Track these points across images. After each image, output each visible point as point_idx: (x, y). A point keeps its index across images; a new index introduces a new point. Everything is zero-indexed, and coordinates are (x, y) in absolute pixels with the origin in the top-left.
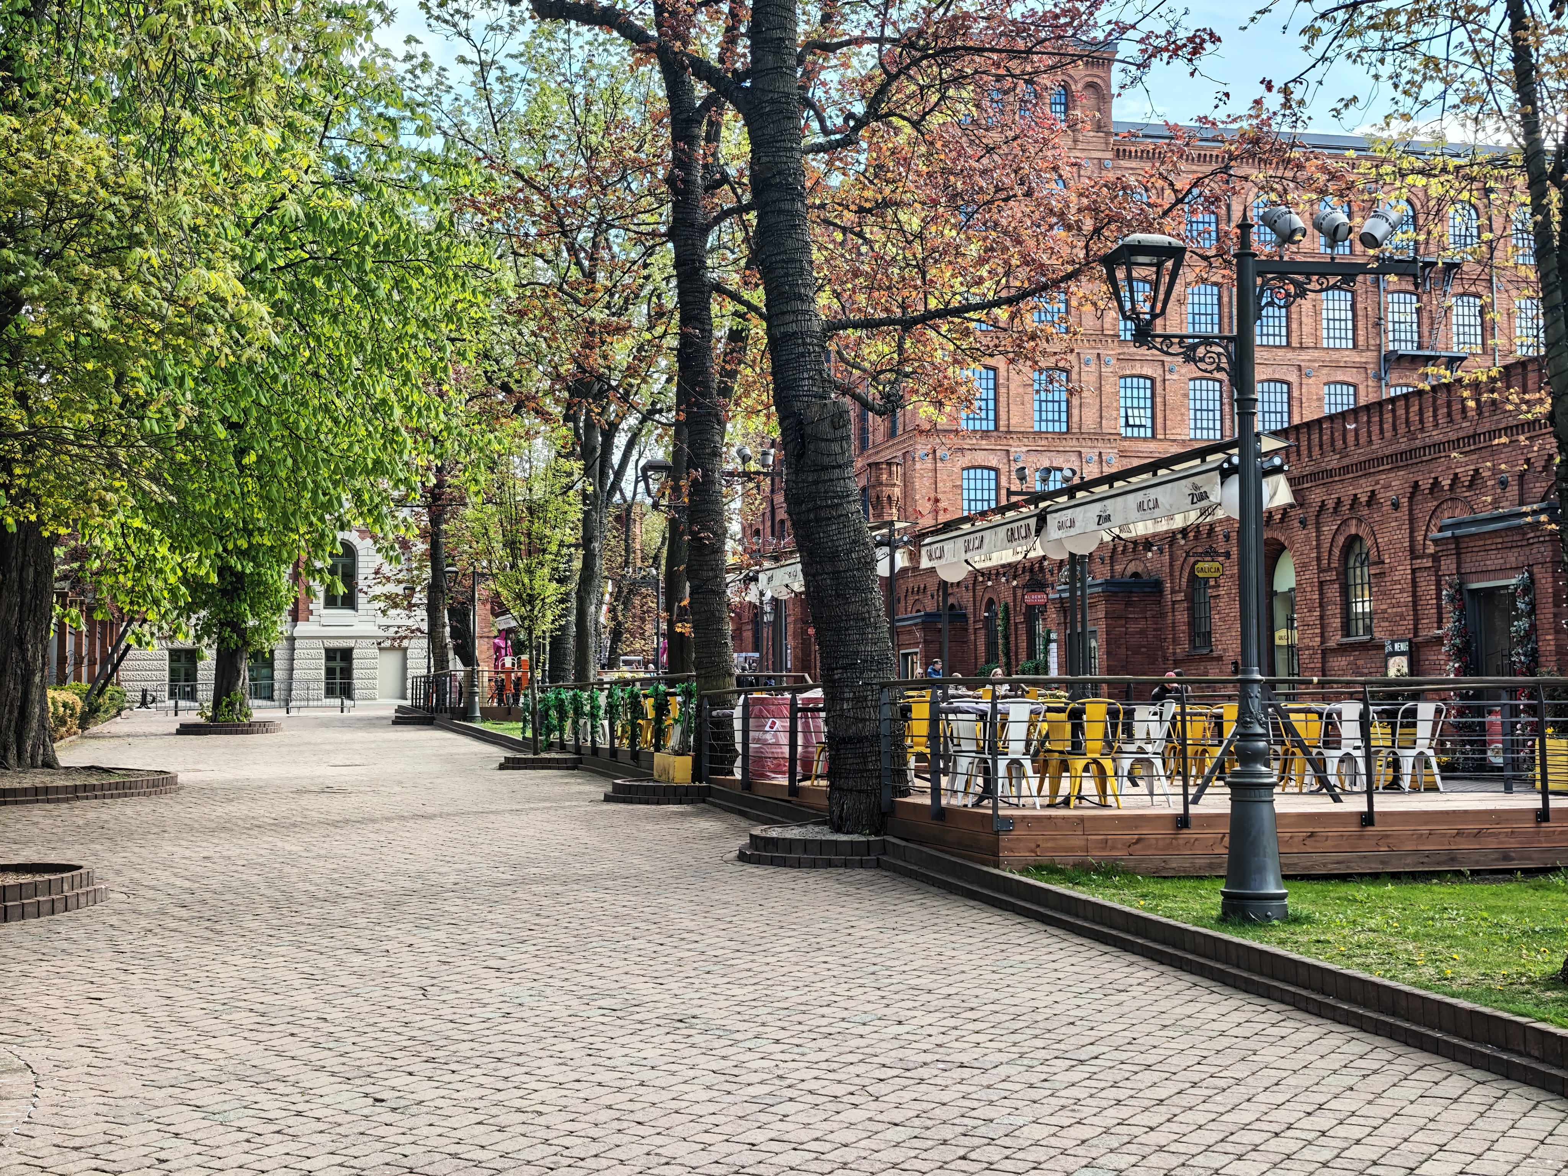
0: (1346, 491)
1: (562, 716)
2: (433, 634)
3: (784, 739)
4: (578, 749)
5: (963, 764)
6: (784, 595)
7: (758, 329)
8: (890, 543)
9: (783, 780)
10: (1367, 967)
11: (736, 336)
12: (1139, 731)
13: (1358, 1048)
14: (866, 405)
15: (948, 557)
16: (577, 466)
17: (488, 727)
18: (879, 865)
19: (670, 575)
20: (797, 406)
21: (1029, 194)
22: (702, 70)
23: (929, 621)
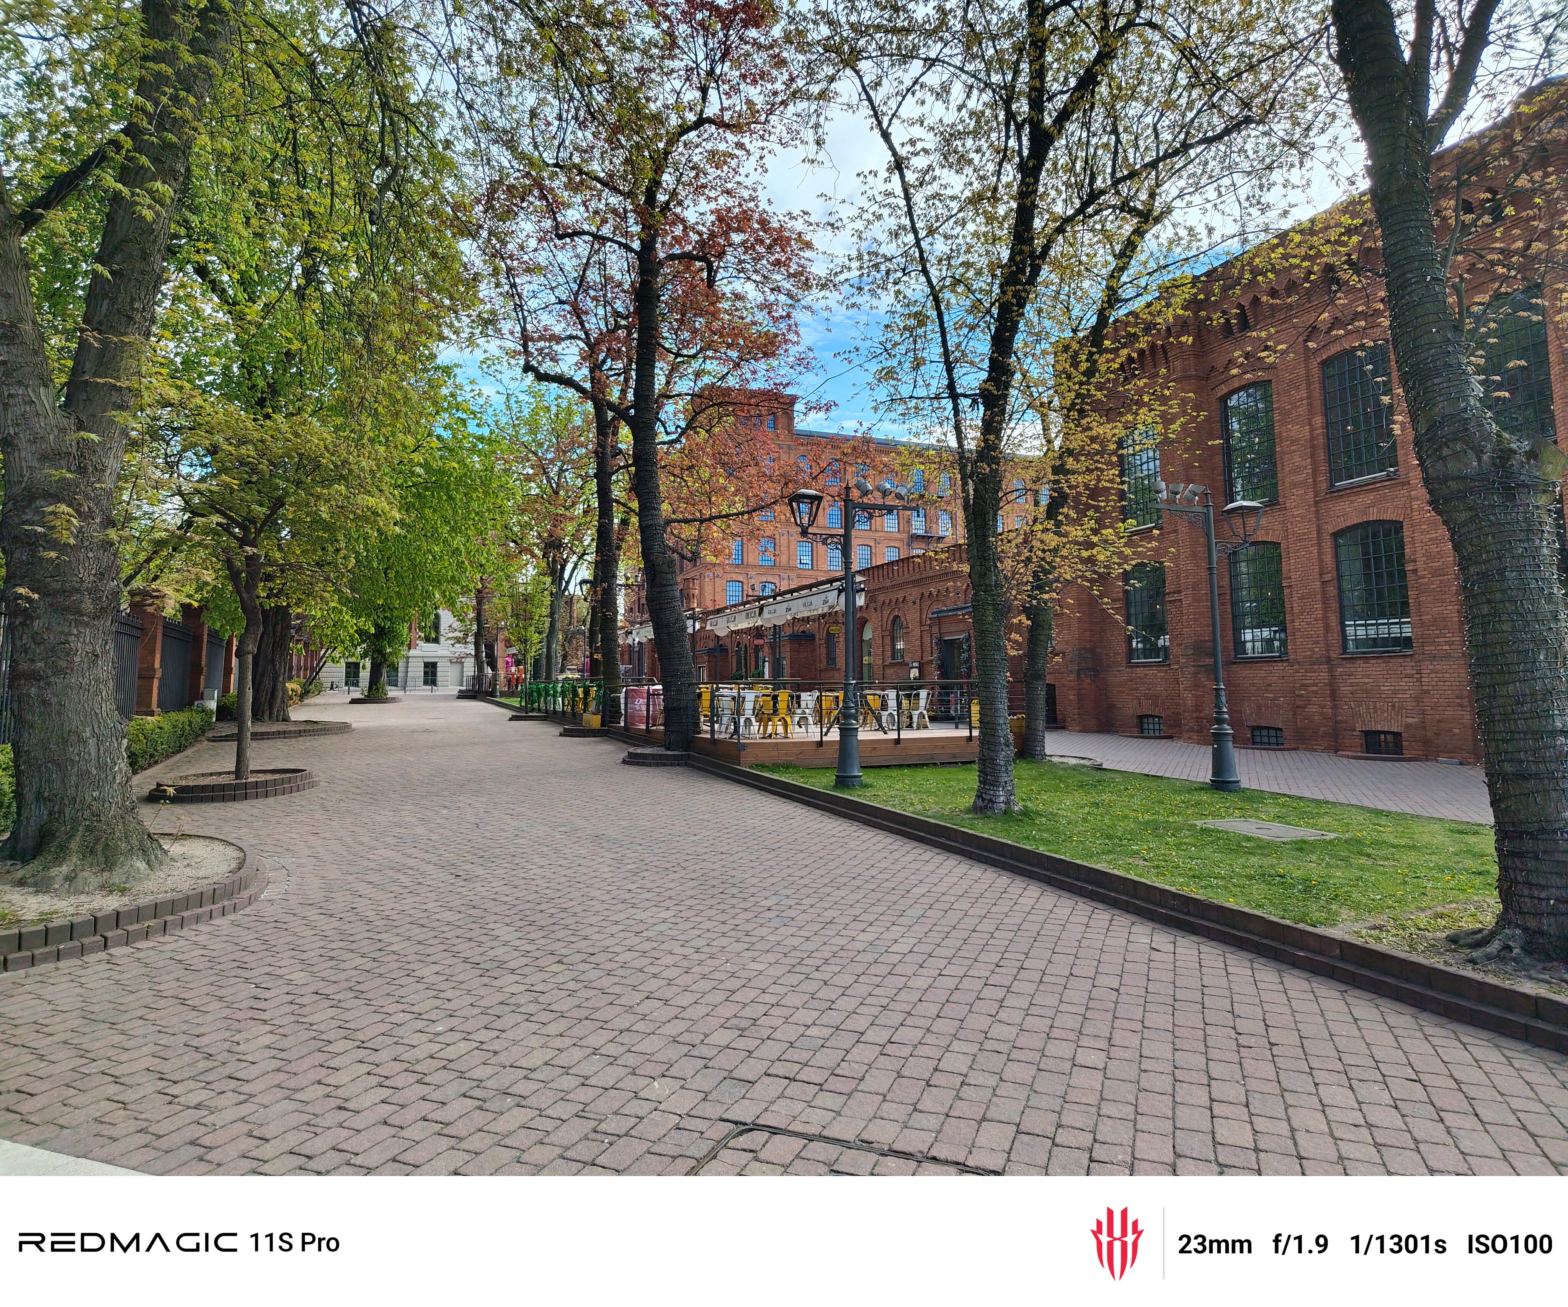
0: (893, 597)
1: (539, 695)
2: (477, 656)
3: (644, 708)
4: (547, 711)
5: (725, 720)
6: (644, 640)
7: (634, 520)
8: (693, 618)
9: (643, 727)
10: (894, 806)
11: (624, 522)
12: (803, 704)
13: (889, 840)
14: (683, 557)
15: (720, 625)
16: (548, 580)
17: (503, 700)
18: (686, 765)
19: (591, 630)
20: (652, 557)
21: (757, 464)
22: (611, 406)
23: (710, 652)
